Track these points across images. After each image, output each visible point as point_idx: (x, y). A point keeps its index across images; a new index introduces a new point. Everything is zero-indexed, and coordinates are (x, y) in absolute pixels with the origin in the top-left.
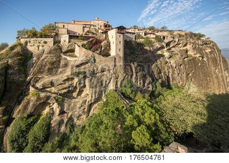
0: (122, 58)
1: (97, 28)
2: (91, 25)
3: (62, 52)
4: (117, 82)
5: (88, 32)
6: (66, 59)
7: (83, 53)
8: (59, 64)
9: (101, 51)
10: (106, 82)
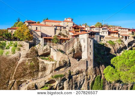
0: (92, 61)
1: (68, 30)
2: (61, 27)
3: (38, 55)
4: (89, 83)
5: (60, 34)
6: (43, 62)
7: (60, 57)
8: (38, 68)
9: (74, 55)
10: (80, 83)
